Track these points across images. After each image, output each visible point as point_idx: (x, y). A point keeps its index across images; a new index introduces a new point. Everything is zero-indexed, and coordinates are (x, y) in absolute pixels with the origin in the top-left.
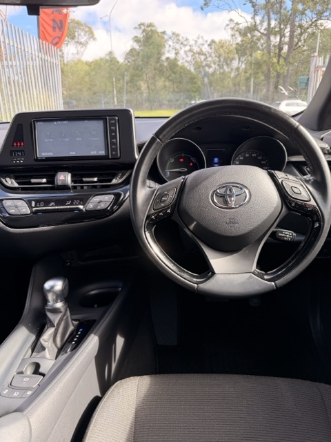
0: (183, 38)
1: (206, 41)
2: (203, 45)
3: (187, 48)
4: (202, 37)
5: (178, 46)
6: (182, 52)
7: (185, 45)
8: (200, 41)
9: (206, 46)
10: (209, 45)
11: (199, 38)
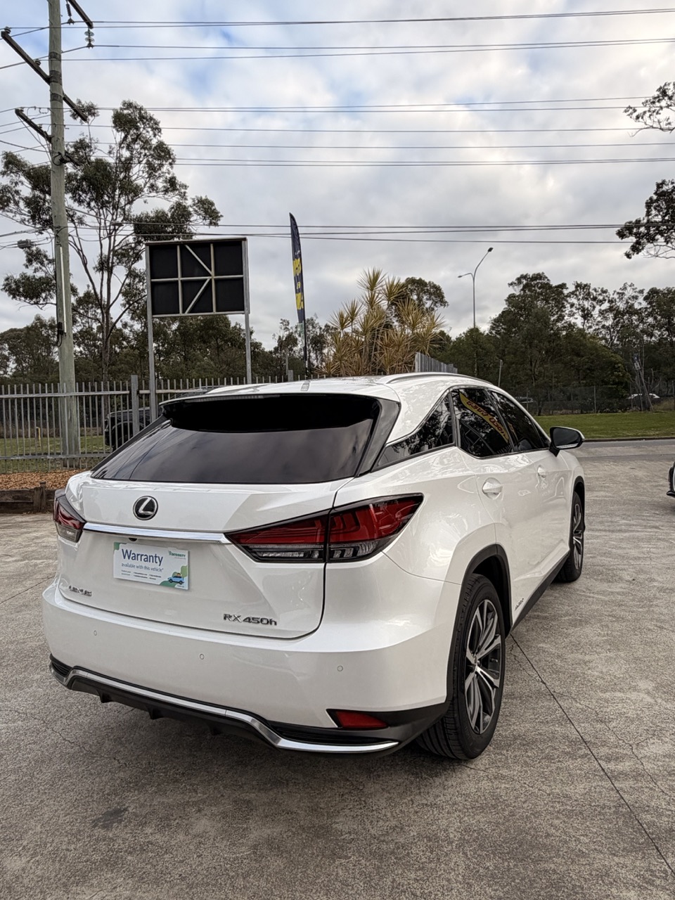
0: (595, 290)
1: (641, 292)
2: (636, 298)
3: (606, 305)
4: (632, 285)
5: (587, 304)
6: (595, 313)
7: (601, 302)
8: (629, 293)
9: (641, 299)
10: (646, 299)
11: (625, 288)
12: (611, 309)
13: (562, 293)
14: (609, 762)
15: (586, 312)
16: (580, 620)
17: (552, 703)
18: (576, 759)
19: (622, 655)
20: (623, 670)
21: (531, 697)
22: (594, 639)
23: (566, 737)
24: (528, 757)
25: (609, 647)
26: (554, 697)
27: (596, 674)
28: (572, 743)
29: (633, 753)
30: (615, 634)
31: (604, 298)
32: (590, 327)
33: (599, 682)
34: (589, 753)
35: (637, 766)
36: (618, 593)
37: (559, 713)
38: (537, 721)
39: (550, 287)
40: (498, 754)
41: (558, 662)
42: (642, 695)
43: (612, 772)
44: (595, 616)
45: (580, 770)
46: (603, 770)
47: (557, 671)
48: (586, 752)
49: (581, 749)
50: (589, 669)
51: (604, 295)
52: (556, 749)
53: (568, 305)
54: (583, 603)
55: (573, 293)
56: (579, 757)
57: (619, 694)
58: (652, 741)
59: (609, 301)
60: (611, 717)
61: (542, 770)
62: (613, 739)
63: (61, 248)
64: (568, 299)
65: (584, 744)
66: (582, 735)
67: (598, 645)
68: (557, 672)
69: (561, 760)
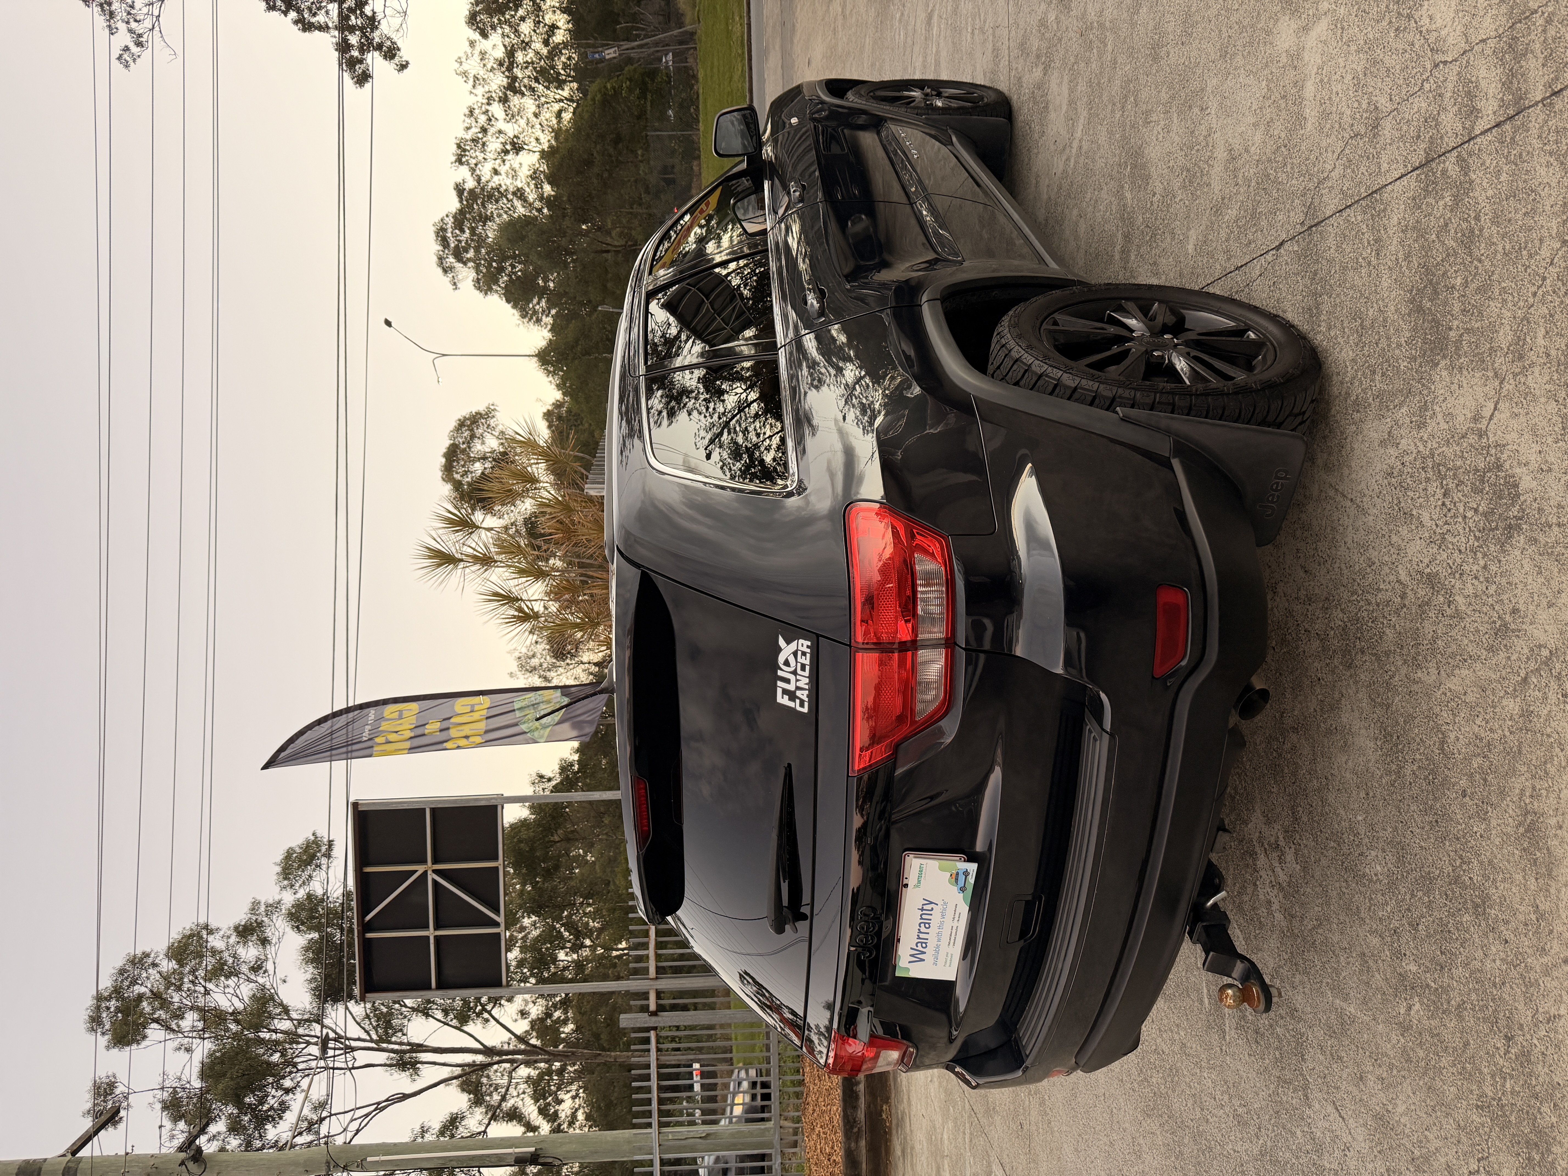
12: (504, 100)
13: (472, 191)
14: (1479, 111)
15: (508, 147)
16: (1134, 166)
17: (1330, 229)
18: (1471, 182)
19: (1215, 81)
20: (1251, 80)
21: (1315, 274)
22: (1177, 139)
23: (1416, 203)
24: (1466, 284)
25: (1196, 110)
26: (1315, 225)
27: (1258, 137)
28: (1429, 189)
29: (1456, 60)
30: (1164, 96)
31: (484, 113)
32: (537, 139)
33: (1278, 129)
34: (1455, 153)
35: (1490, 52)
36: (1071, 91)
37: (1355, 215)
38: (1374, 262)
39: (461, 212)
40: (1458, 349)
41: (1231, 213)
42: (1311, 40)
43: (1503, 104)
44: (1124, 137)
45: (1499, 173)
46: (1498, 125)
47: (1252, 218)
48: (1453, 160)
49: (1444, 172)
50: (1247, 151)
51: (477, 111)
52: (1446, 225)
53: (496, 178)
54: (1094, 161)
55: (473, 170)
56: (1466, 174)
57: (1310, 89)
58: (1425, 21)
59: (489, 104)
60: (1364, 106)
61: (1499, 257)
62: (1420, 104)
63: (369, 1159)
64: (483, 180)
65: (1434, 165)
66: (1410, 169)
67: (1193, 132)
68: (1254, 216)
69: (1473, 215)
